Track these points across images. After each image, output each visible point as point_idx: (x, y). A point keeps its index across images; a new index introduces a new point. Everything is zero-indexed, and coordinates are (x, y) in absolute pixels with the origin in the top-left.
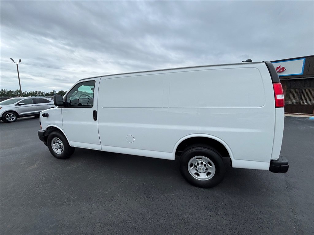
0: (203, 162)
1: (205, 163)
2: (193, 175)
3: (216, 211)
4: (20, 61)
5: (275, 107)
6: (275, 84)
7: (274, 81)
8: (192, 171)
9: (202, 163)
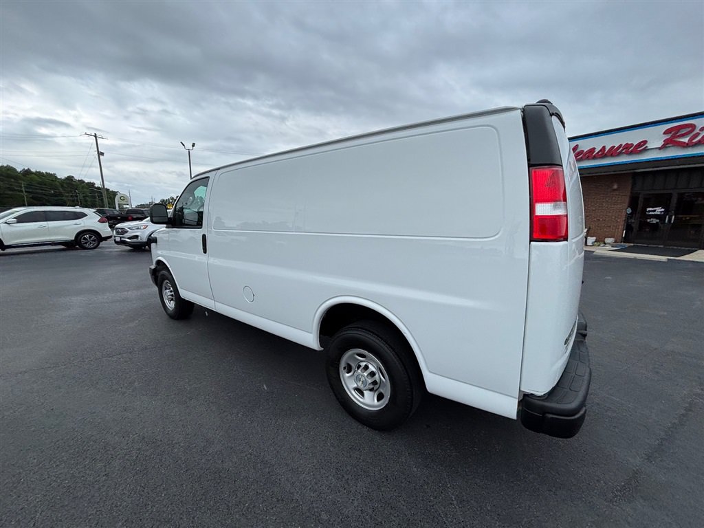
0: (370, 366)
1: (373, 369)
2: (351, 393)
3: (351, 483)
4: (193, 145)
5: (530, 241)
6: (533, 169)
7: (532, 163)
8: (349, 383)
9: (366, 368)
